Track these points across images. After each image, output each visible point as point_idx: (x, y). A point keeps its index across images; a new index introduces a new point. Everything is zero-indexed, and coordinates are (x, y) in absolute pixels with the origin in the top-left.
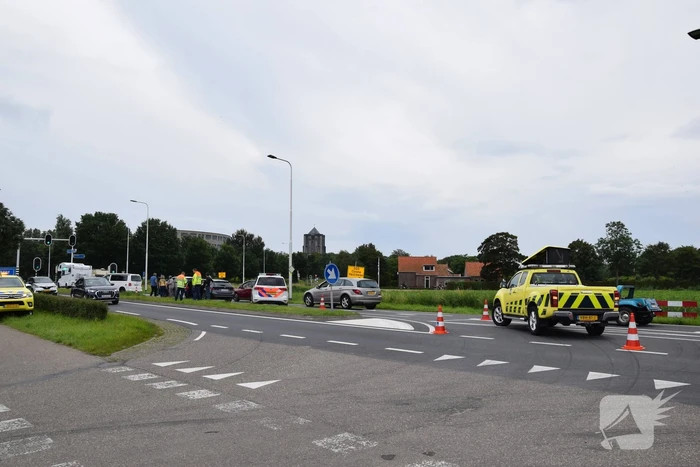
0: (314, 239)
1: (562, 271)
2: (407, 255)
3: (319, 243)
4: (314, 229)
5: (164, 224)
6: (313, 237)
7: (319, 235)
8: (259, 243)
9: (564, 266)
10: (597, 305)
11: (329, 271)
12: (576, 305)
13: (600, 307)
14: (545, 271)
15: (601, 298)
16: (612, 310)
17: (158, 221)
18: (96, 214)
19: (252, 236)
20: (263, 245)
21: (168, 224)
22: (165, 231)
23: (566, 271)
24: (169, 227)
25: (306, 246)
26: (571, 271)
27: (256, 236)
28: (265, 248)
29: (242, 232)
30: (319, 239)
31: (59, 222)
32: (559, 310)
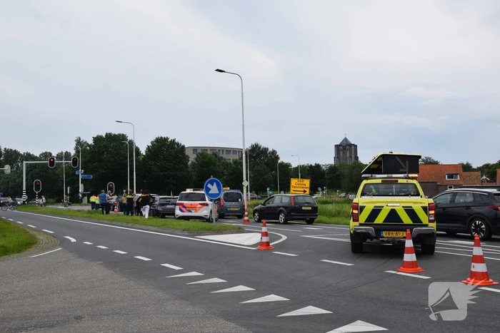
0: (345, 149)
1: (400, 181)
2: (436, 163)
3: (351, 153)
4: (346, 139)
5: (173, 142)
6: (344, 148)
7: (351, 145)
8: (274, 156)
9: (402, 175)
10: (406, 220)
11: (209, 186)
12: (380, 219)
13: (411, 223)
14: (380, 181)
15: (410, 212)
16: (426, 226)
17: (167, 139)
18: (107, 134)
19: (266, 149)
20: (277, 158)
21: (176, 141)
22: (173, 148)
23: (404, 181)
24: (178, 144)
25: (337, 157)
26: (410, 181)
27: (270, 150)
28: (279, 161)
29: (257, 145)
30: (351, 149)
31: (77, 145)
32: (361, 225)
